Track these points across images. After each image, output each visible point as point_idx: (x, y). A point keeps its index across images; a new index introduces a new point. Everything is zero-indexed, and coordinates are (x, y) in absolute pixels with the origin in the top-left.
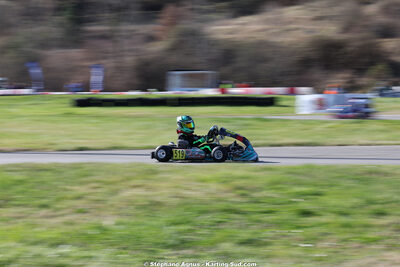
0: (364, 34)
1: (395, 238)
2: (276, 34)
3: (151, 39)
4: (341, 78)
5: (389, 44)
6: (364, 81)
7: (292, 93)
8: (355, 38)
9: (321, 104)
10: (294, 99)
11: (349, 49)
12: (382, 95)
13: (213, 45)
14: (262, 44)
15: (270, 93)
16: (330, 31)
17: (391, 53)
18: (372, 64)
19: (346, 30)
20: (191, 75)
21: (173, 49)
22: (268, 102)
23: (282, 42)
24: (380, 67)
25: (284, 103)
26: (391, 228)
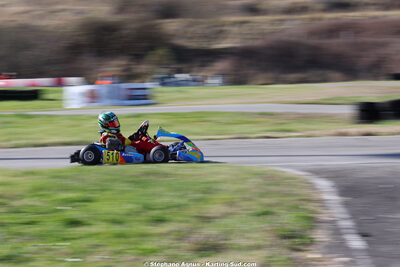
0: (143, 15)
1: (178, 248)
2: (41, 17)
4: (115, 65)
5: (171, 26)
6: (142, 68)
7: (60, 84)
8: (132, 20)
9: (93, 97)
10: (61, 92)
11: (125, 32)
12: (163, 84)
14: (25, 28)
15: (34, 86)
17: (173, 36)
18: (152, 48)
19: (121, 10)
22: (32, 95)
23: (47, 26)
24: (161, 52)
25: (51, 96)
26: (172, 237)
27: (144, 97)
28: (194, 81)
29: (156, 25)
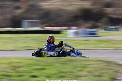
0: (99, 6)
2: (66, 6)
3: (18, 8)
4: (89, 24)
5: (109, 10)
6: (99, 24)
7: (69, 29)
8: (96, 8)
12: (105, 30)
13: (41, 10)
14: (60, 10)
16: (87, 5)
17: (110, 14)
18: (101, 18)
20: (32, 22)
21: (26, 12)
24: (105, 20)
27: (94, 34)
28: (116, 29)
29: (105, 10)
